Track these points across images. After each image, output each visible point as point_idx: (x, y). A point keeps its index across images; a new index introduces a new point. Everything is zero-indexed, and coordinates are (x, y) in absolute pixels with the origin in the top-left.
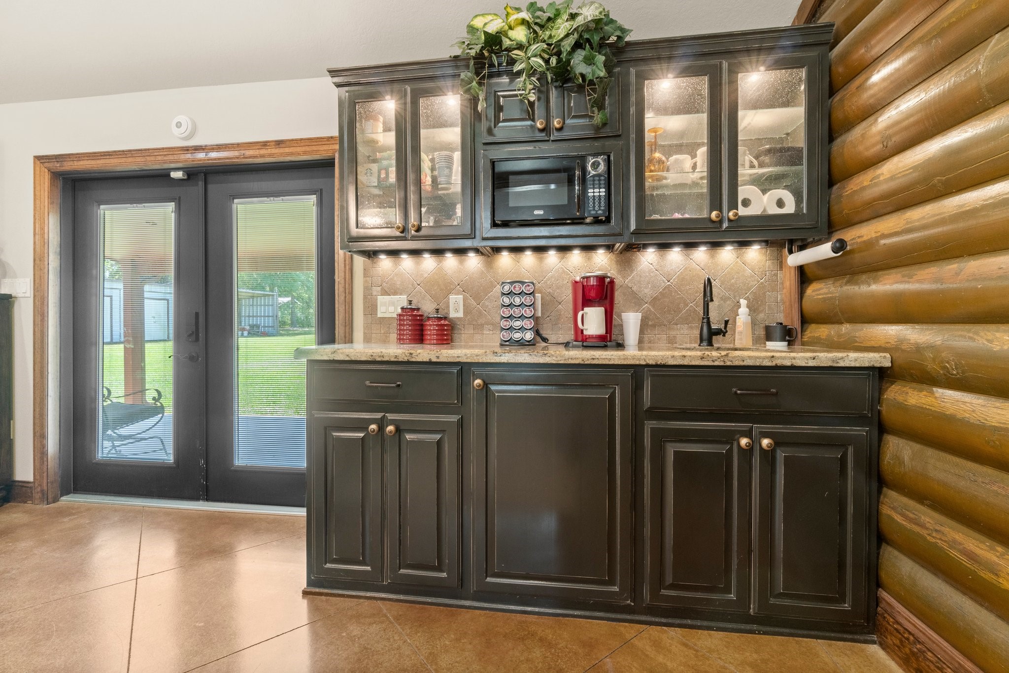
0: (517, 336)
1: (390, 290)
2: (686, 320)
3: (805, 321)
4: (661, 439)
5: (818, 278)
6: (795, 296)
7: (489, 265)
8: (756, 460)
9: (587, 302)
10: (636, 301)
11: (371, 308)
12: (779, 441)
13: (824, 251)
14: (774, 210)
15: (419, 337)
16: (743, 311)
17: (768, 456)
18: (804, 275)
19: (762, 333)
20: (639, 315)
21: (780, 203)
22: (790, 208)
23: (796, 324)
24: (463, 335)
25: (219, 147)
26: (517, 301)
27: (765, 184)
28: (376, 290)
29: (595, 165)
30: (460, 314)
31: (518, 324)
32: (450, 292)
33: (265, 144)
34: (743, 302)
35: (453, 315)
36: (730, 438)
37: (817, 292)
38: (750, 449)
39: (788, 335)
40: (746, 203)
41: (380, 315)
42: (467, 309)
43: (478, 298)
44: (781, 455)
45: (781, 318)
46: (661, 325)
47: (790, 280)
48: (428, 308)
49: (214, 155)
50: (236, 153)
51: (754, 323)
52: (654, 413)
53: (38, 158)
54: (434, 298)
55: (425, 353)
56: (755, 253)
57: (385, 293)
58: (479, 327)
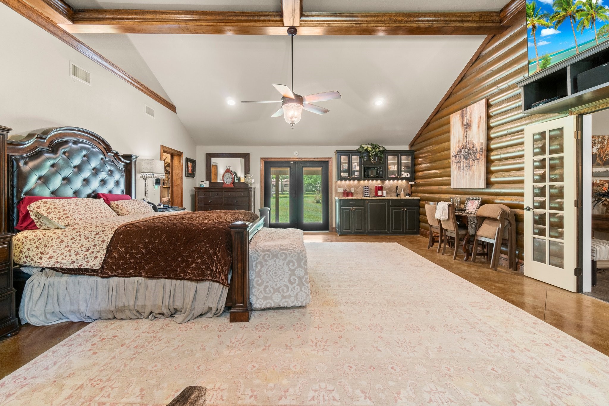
0: (367, 195)
1: (340, 187)
2: (393, 193)
3: (412, 193)
4: (392, 209)
5: (414, 186)
6: (410, 189)
7: (359, 182)
8: (404, 212)
9: (379, 190)
10: (385, 190)
11: (336, 190)
12: (407, 209)
13: (413, 183)
14: (407, 176)
15: (348, 196)
16: (402, 191)
17: (406, 211)
18: (412, 186)
19: (405, 195)
20: (386, 192)
21: (408, 175)
22: (409, 176)
23: (410, 193)
24: (354, 195)
25: (305, 158)
26: (367, 189)
27: (405, 172)
28: (337, 187)
29: (381, 169)
30: (354, 192)
31: (367, 193)
32: (351, 188)
33: (315, 158)
34: (402, 190)
35: (352, 191)
36: (401, 209)
37: (413, 188)
38: (404, 210)
39: (409, 195)
40: (403, 175)
41: (338, 192)
42: (355, 191)
43: (357, 189)
44: (407, 211)
45: (408, 192)
46: (389, 193)
47: (409, 186)
48: (348, 190)
49: (303, 160)
50: (308, 160)
51: (404, 193)
52: (391, 206)
53: (262, 158)
54: (349, 189)
55: (350, 198)
56: (404, 181)
57: (339, 187)
58: (357, 194)
